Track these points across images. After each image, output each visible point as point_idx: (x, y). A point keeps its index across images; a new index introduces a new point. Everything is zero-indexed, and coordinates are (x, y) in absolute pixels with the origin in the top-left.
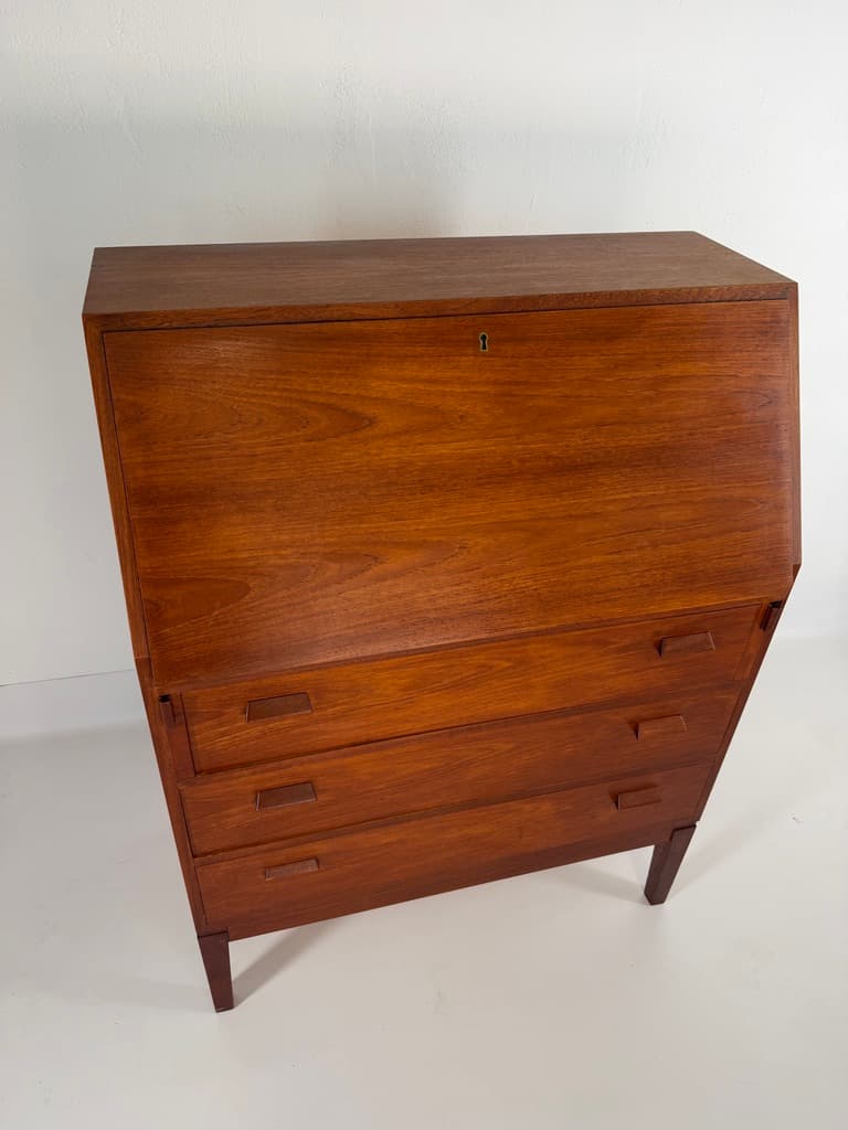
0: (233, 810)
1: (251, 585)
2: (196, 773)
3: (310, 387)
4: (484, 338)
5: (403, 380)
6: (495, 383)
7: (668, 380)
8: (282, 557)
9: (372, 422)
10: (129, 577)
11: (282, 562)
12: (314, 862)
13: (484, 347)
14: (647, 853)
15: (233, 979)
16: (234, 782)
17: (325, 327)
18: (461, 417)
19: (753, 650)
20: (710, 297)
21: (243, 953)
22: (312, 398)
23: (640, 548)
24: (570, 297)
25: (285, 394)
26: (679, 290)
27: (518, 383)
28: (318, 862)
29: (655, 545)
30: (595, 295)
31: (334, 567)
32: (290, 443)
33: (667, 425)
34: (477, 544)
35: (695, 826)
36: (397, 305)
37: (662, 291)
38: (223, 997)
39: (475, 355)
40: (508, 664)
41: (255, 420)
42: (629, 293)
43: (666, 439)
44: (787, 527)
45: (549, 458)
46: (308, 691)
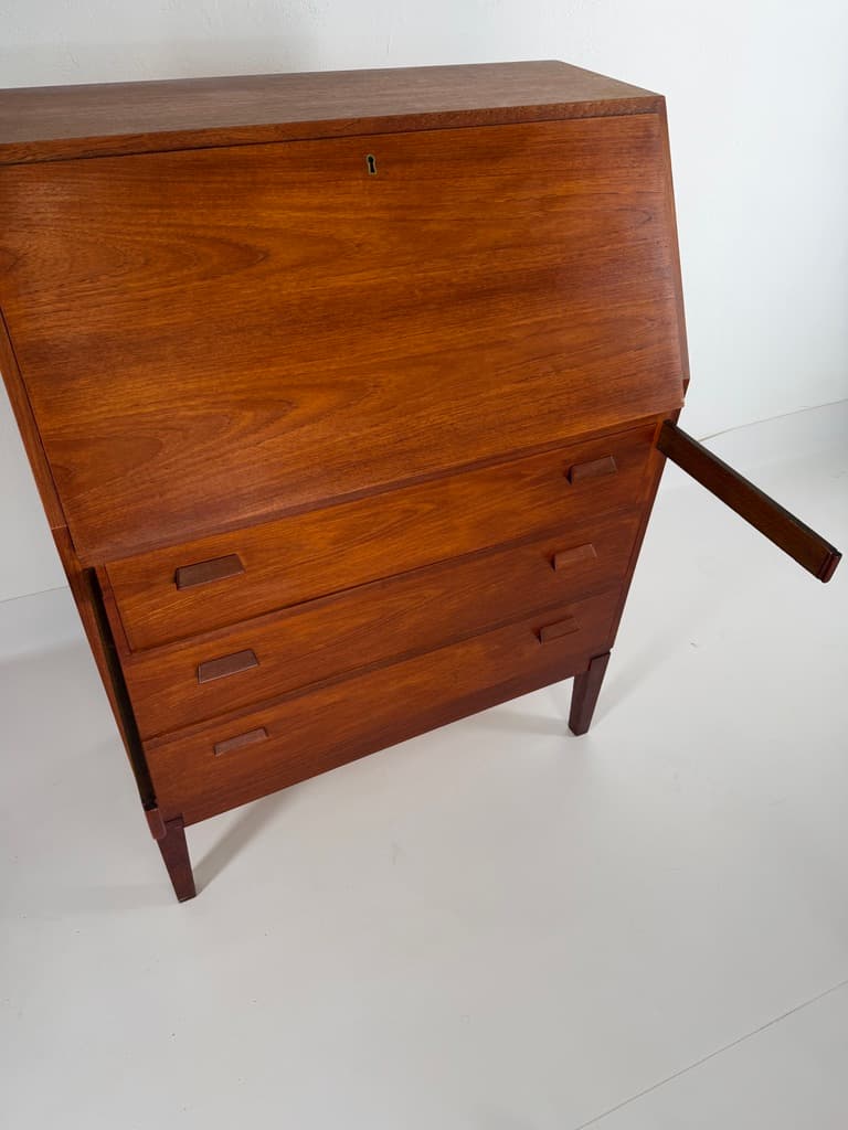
0: (174, 688)
1: (163, 440)
2: (131, 651)
3: (196, 221)
4: (371, 160)
5: (292, 208)
6: (388, 208)
7: (555, 200)
8: (192, 408)
9: (267, 255)
10: (32, 442)
11: (191, 413)
12: (262, 730)
13: (373, 171)
14: (567, 685)
15: (192, 868)
16: (173, 656)
17: (203, 154)
18: (358, 245)
19: (650, 472)
20: (585, 112)
21: (200, 838)
22: (200, 232)
23: (546, 374)
24: (451, 115)
25: (171, 230)
26: (556, 106)
27: (410, 208)
28: (266, 731)
29: (558, 371)
30: (476, 113)
31: (249, 415)
32: (183, 283)
33: (558, 247)
34: (390, 382)
35: (609, 653)
36: (277, 127)
37: (539, 107)
38: (185, 887)
39: (364, 179)
40: (429, 507)
41: (142, 260)
42: (508, 110)
43: (559, 260)
44: (675, 343)
45: (450, 285)
46: (237, 553)
